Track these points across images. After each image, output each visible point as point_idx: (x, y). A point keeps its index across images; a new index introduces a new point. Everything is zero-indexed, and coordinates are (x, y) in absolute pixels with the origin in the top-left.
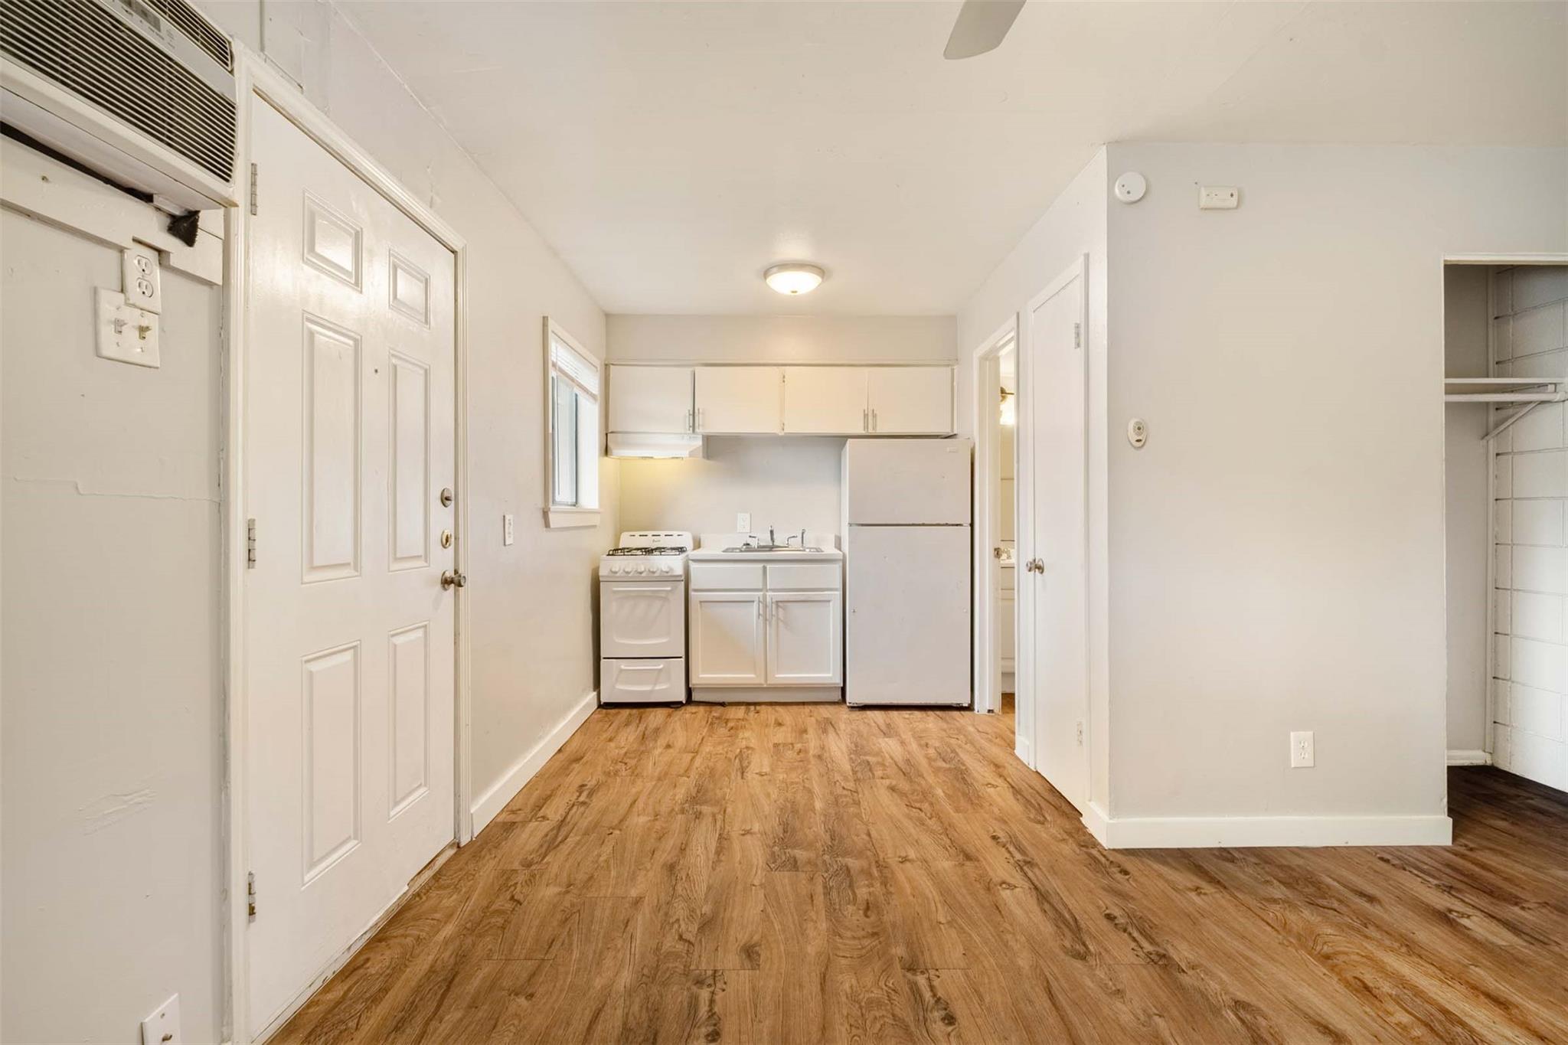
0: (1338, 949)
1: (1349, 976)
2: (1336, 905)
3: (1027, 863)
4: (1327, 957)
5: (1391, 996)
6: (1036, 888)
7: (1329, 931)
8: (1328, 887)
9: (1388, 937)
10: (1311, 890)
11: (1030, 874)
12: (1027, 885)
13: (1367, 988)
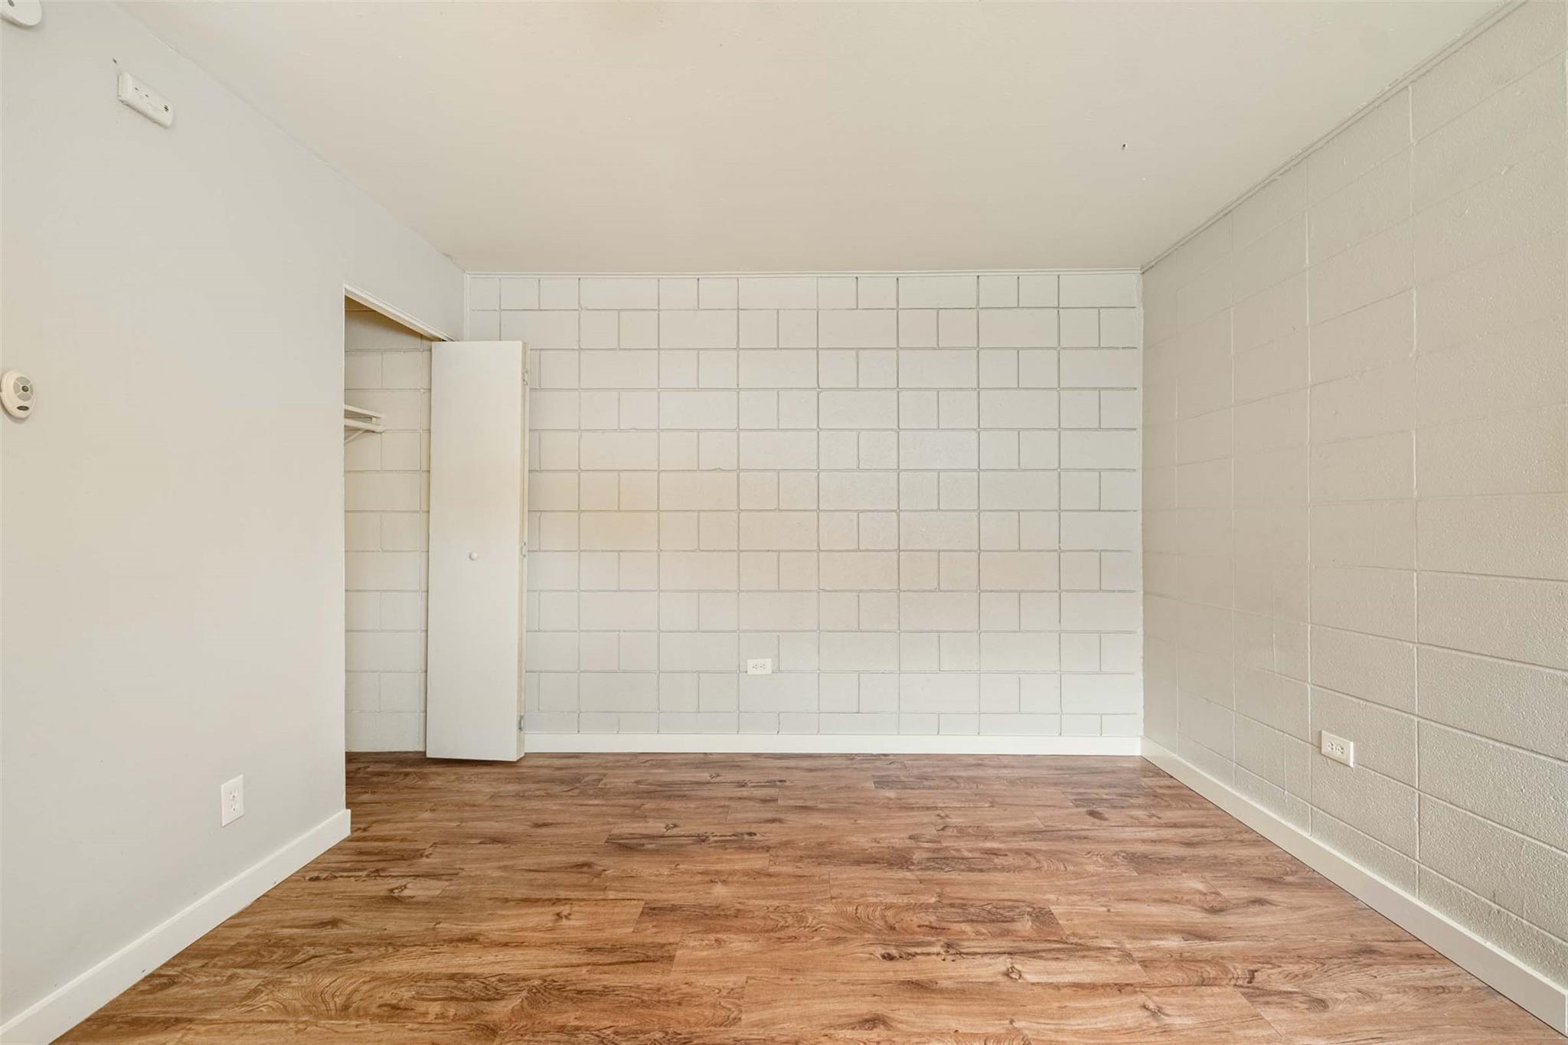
0: (347, 992)
1: (374, 1010)
2: (312, 951)
4: (346, 1007)
5: (414, 998)
7: (327, 981)
8: (291, 938)
9: (372, 948)
10: (280, 952)
13: (394, 1007)
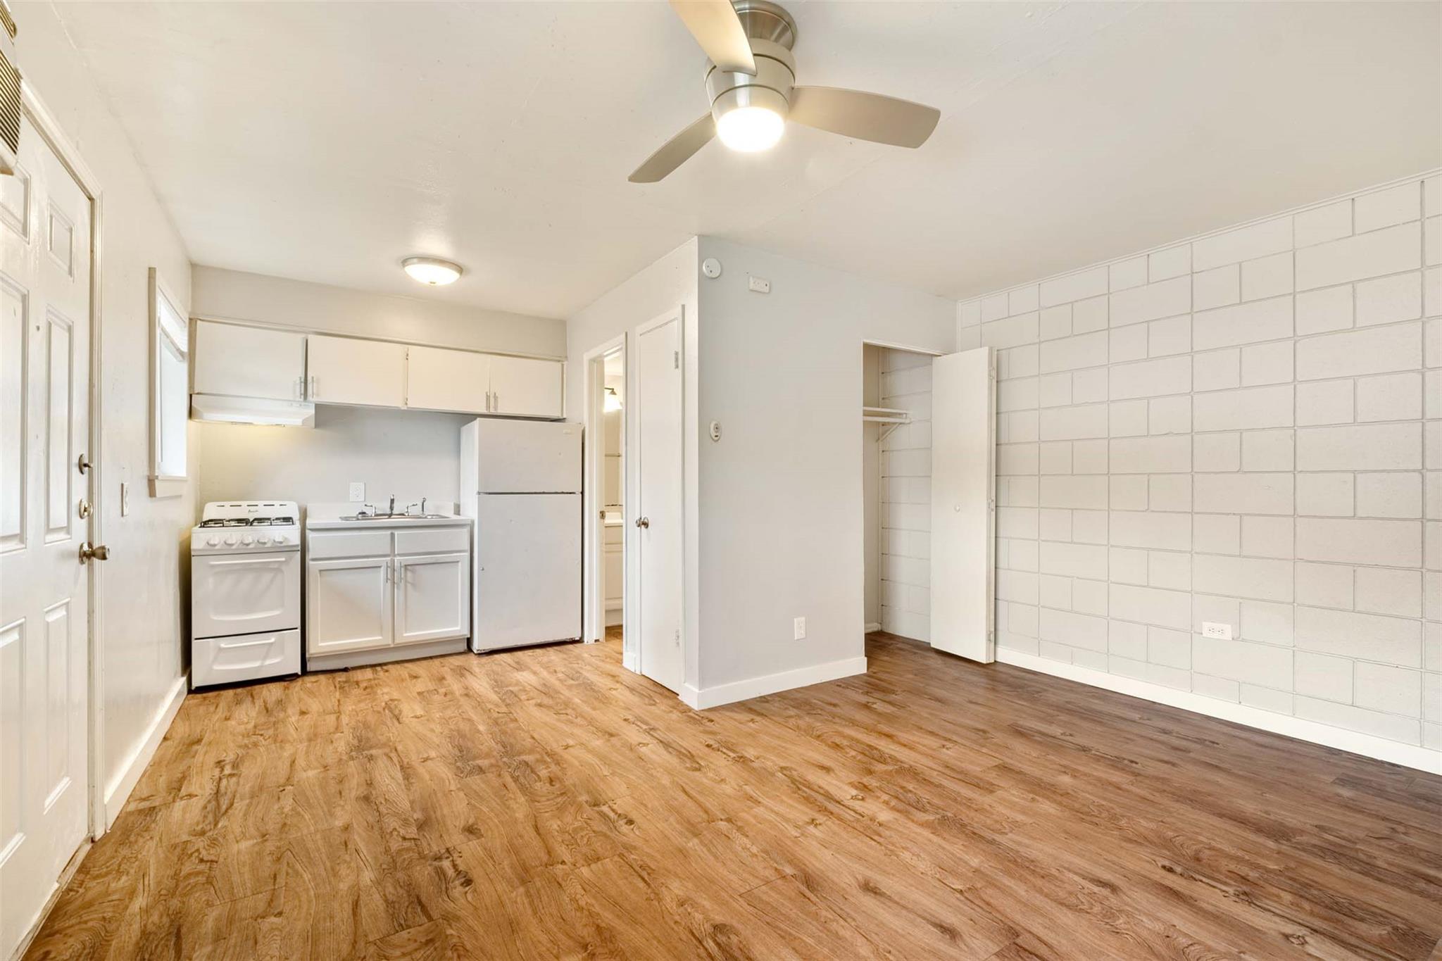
0: (823, 731)
1: (829, 742)
2: (820, 711)
3: (651, 729)
4: (819, 736)
5: (847, 746)
6: (661, 742)
7: (819, 724)
8: (815, 704)
9: (844, 720)
10: (808, 707)
11: (655, 735)
12: (655, 742)
13: (837, 745)
